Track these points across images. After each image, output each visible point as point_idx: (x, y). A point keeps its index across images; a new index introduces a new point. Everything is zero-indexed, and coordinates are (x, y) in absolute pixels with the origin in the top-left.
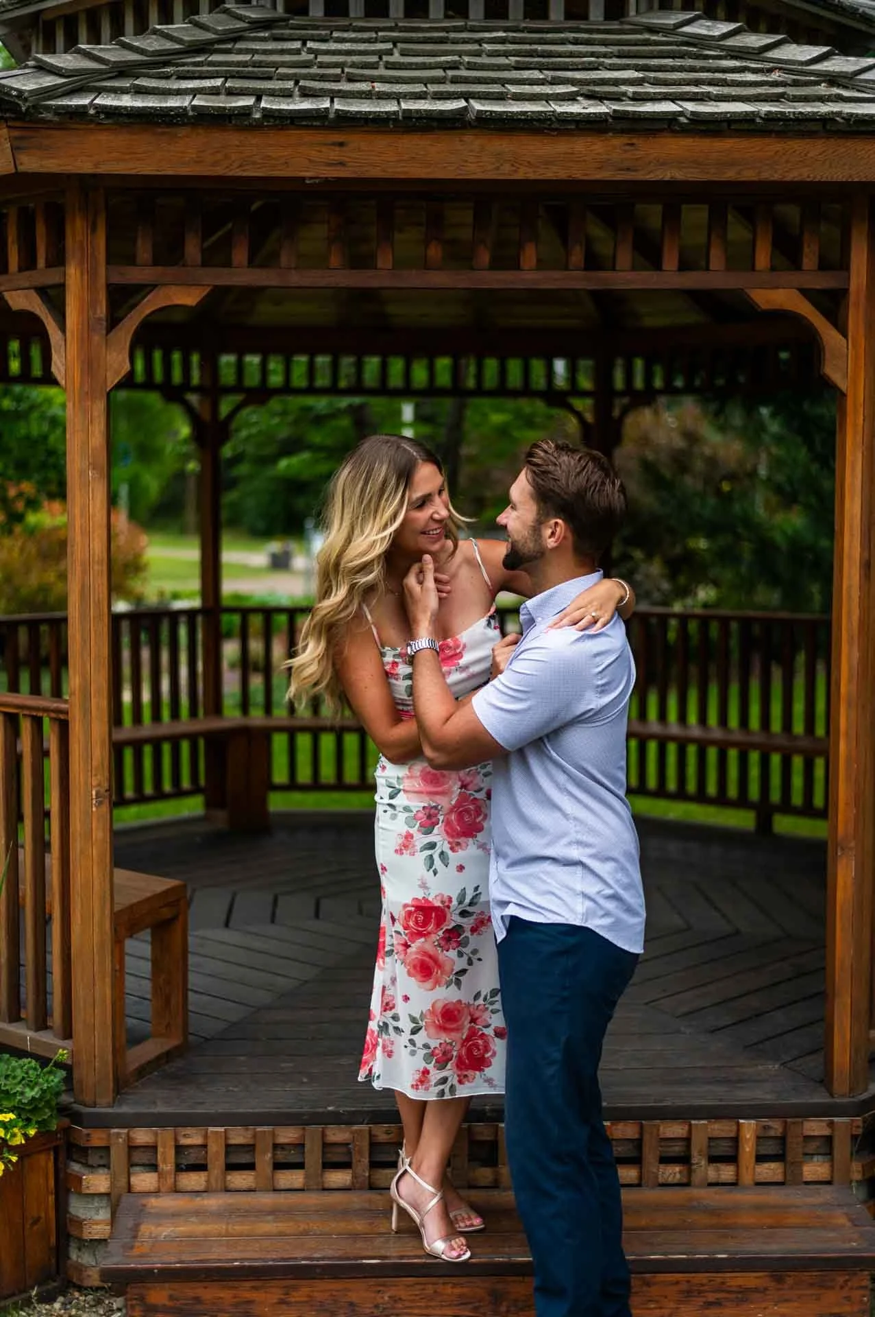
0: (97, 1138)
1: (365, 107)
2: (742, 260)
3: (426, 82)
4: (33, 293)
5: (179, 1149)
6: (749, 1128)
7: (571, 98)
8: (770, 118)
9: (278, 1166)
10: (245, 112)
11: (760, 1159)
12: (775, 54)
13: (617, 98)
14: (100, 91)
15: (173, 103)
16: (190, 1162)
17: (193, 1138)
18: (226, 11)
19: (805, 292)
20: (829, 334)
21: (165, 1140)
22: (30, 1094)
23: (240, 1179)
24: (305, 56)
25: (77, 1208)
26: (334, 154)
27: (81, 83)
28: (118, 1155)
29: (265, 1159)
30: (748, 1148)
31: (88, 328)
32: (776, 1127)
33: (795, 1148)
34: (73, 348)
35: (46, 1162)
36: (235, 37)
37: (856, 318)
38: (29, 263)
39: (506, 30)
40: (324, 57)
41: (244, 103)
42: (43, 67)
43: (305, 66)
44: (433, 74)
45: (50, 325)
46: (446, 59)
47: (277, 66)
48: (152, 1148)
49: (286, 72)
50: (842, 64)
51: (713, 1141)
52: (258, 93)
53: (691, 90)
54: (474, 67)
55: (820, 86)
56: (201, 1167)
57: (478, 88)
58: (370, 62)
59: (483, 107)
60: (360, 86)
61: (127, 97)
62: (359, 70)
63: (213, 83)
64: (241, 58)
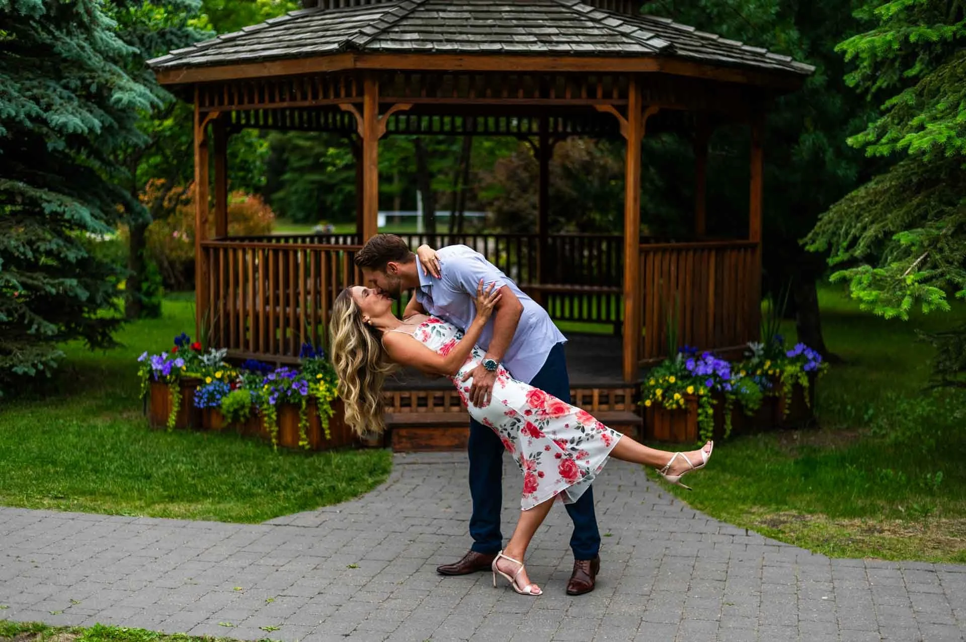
1: (468, 47)
2: (592, 94)
3: (486, 34)
4: (350, 105)
5: (402, 399)
6: (596, 392)
7: (535, 42)
8: (600, 52)
9: (436, 405)
10: (431, 49)
11: (600, 403)
12: (605, 22)
13: (551, 42)
14: (380, 40)
15: (407, 46)
16: (406, 403)
17: (406, 394)
19: (613, 106)
20: (622, 120)
21: (397, 396)
23: (423, 409)
24: (442, 22)
27: (375, 38)
29: (431, 402)
30: (596, 399)
31: (373, 117)
32: (605, 392)
33: (612, 399)
34: (366, 124)
36: (413, 11)
37: (631, 113)
38: (348, 94)
39: (509, 5)
40: (447, 20)
41: (429, 46)
42: (362, 33)
43: (442, 26)
44: (487, 30)
45: (358, 116)
46: (490, 22)
47: (432, 26)
48: (393, 398)
49: (436, 29)
50: (627, 29)
51: (584, 397)
52: (432, 41)
53: (575, 39)
54: (500, 26)
55: (619, 37)
56: (409, 405)
57: (504, 38)
58: (465, 23)
59: (507, 47)
60: (464, 37)
61: (389, 42)
62: (462, 28)
63: (416, 36)
64: (419, 22)
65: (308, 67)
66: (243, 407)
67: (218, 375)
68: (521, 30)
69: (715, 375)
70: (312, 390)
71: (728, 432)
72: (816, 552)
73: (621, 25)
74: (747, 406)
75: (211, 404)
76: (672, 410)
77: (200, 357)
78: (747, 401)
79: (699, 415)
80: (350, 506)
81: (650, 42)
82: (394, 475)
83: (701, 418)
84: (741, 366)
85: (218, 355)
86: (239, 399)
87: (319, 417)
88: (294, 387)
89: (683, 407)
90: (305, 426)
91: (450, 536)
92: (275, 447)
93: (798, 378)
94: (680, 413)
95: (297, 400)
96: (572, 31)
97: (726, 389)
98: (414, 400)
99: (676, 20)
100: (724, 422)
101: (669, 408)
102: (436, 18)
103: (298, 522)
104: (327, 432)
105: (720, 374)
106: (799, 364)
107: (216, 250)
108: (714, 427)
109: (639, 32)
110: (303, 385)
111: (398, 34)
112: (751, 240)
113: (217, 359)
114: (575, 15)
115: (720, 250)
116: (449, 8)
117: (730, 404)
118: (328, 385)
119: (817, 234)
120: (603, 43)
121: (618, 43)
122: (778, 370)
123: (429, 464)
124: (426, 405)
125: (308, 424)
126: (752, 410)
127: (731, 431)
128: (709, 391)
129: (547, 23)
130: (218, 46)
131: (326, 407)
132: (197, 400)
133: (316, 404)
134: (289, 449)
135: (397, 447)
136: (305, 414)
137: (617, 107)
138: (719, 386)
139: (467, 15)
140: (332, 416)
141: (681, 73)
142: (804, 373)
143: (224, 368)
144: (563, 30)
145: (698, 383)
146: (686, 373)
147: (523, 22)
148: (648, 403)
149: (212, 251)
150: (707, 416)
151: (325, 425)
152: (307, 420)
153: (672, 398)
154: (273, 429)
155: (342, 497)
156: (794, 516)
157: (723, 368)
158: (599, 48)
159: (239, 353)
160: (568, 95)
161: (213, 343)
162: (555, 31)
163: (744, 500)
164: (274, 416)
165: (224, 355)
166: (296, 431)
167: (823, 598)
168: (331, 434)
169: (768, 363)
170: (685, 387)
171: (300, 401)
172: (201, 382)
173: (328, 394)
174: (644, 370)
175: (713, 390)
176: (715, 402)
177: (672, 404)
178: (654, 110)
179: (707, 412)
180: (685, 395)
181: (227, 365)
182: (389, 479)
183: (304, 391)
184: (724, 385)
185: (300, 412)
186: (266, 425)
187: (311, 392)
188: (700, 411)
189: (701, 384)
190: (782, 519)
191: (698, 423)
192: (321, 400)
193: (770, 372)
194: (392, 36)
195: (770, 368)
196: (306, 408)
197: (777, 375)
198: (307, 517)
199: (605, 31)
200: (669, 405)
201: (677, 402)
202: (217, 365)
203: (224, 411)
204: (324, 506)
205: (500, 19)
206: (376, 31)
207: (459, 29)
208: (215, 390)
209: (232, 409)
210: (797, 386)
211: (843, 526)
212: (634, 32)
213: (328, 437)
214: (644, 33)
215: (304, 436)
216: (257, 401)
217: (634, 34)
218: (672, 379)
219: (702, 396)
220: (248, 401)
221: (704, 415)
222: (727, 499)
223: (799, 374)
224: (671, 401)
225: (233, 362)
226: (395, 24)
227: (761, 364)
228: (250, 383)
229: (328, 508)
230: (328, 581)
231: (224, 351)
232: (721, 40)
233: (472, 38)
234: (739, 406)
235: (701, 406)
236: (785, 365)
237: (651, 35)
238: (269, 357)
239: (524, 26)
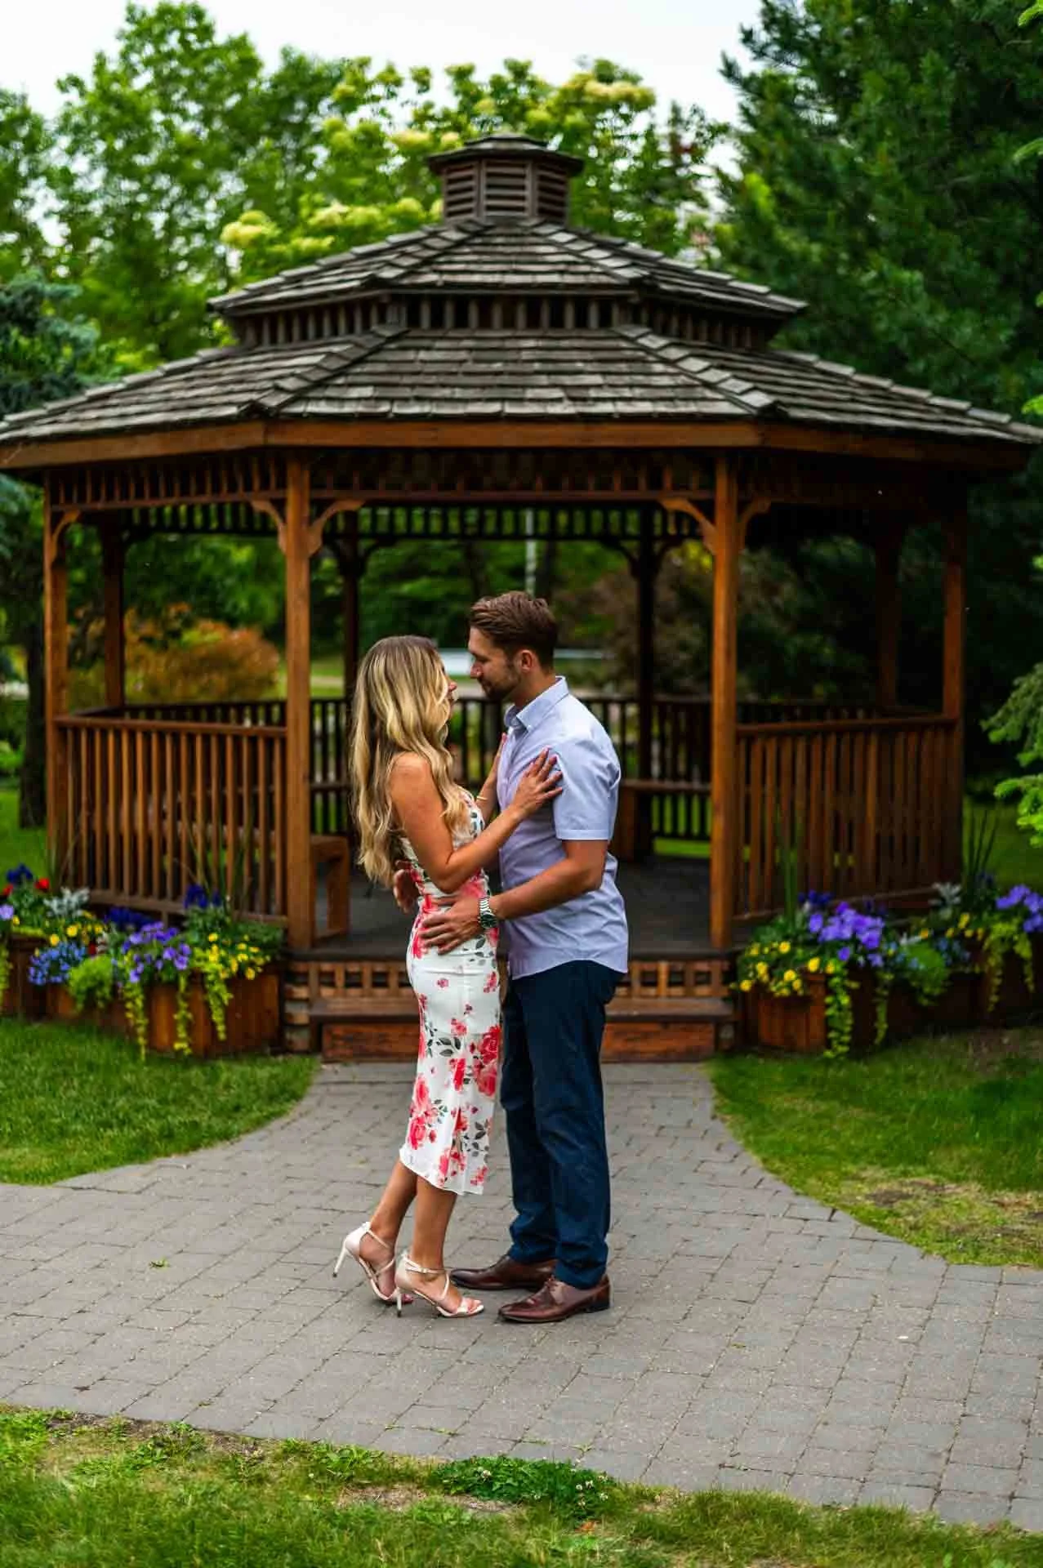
0: (301, 967)
1: (447, 410)
2: (655, 483)
3: (483, 387)
4: (266, 503)
5: (347, 975)
6: (663, 967)
7: (559, 400)
10: (385, 414)
11: (671, 984)
12: (683, 364)
13: (584, 400)
14: (308, 400)
15: (348, 409)
16: (353, 981)
17: (354, 968)
18: (372, 333)
19: (691, 501)
20: (705, 523)
21: (339, 970)
22: (265, 939)
23: (380, 992)
24: (418, 367)
25: (290, 1008)
26: (433, 434)
27: (299, 396)
28: (313, 978)
30: (663, 978)
31: (299, 522)
32: (680, 966)
33: (690, 978)
34: (291, 534)
35: (273, 981)
38: (265, 485)
39: (537, 338)
40: (429, 365)
41: (384, 408)
42: (279, 389)
43: (417, 373)
44: (488, 380)
45: (277, 520)
46: (497, 366)
47: (402, 374)
48: (332, 974)
49: (407, 380)
50: (713, 376)
51: (644, 974)
52: (392, 400)
53: (627, 393)
54: (512, 373)
55: (699, 389)
56: (359, 985)
57: (510, 393)
58: (454, 369)
59: (510, 409)
60: (446, 392)
61: (323, 403)
62: (447, 377)
63: (368, 392)
64: (381, 368)
65: (196, 443)
66: (101, 984)
67: (72, 931)
68: (544, 380)
69: (854, 941)
70: (199, 960)
71: (881, 1034)
72: (929, 1252)
73: (706, 369)
74: (921, 990)
75: (53, 979)
76: (782, 999)
77: (46, 902)
78: (921, 980)
79: (828, 1006)
80: (213, 1157)
81: (745, 398)
82: (307, 1102)
83: (830, 1012)
84: (923, 921)
85: (75, 899)
86: (94, 971)
87: (207, 1004)
88: (166, 955)
89: (801, 993)
90: (184, 1018)
91: (343, 1212)
92: (143, 1051)
93: (1013, 943)
94: (795, 1003)
95: (172, 977)
96: (627, 379)
97: (874, 964)
98: (367, 979)
99: (823, 358)
100: (875, 1017)
101: (778, 994)
102: (411, 362)
103: (111, 1186)
104: (221, 1028)
105: (863, 937)
106: (1016, 921)
107: (76, 730)
108: (852, 1026)
109: (733, 381)
110: (182, 953)
111: (344, 389)
112: (946, 715)
113: (73, 905)
114: (641, 354)
115: (887, 734)
116: (438, 344)
117: (885, 987)
118: (223, 953)
119: (1008, 712)
120: (671, 399)
121: (695, 400)
122: (980, 931)
123: (371, 1083)
124: (385, 985)
125: (190, 1016)
126: (928, 996)
127: (888, 1031)
128: (845, 967)
129: (589, 367)
130: (80, 407)
131: (216, 988)
132: (32, 971)
133: (203, 984)
134: (160, 1054)
135: (330, 1054)
136: (186, 999)
137: (697, 504)
138: (861, 959)
139: (463, 355)
140: (226, 1002)
141: (799, 447)
142: (1024, 935)
143: (83, 920)
144: (612, 379)
145: (828, 953)
146: (811, 937)
147: (550, 367)
148: (746, 985)
149: (70, 734)
150: (840, 1009)
151: (217, 1016)
152: (189, 1009)
153: (781, 978)
154: (140, 1021)
155: (201, 1140)
156: (927, 1186)
157: (872, 928)
158: (662, 408)
159: (108, 896)
160: (617, 483)
161: (70, 880)
162: (598, 379)
163: (855, 1157)
164: (139, 1002)
165: (85, 899)
166: (173, 1025)
167: (901, 1337)
168: (227, 1032)
169: (965, 919)
170: (806, 960)
171: (177, 979)
172: (43, 943)
173: (220, 967)
174: (743, 930)
175: (852, 967)
176: (854, 985)
177: (779, 989)
178: (761, 505)
179: (839, 1003)
180: (804, 974)
181: (88, 915)
182: (295, 1110)
183: (182, 962)
184: (870, 957)
185: (179, 997)
186: (130, 1015)
187: (197, 964)
188: (829, 1000)
189: (833, 955)
190: (905, 1190)
191: (827, 1019)
192: (210, 978)
193: (969, 933)
194: (330, 392)
195: (968, 926)
196: (187, 989)
197: (980, 937)
198: (131, 1175)
199: (682, 379)
200: (779, 990)
201: (790, 985)
202: (74, 915)
203: (72, 990)
204: (167, 1155)
205: (515, 361)
206: (301, 384)
207: (442, 379)
208: (61, 956)
209: (83, 988)
210: (1011, 957)
211: (1002, 1205)
212: (724, 380)
213: (222, 1036)
214: (740, 382)
215: (182, 1034)
216: (119, 975)
217: (723, 385)
218: (785, 947)
219: (831, 976)
220: (108, 974)
221: (836, 1006)
222: (832, 1154)
223: (1016, 938)
224: (781, 983)
225: (101, 910)
226: (340, 372)
227: (955, 920)
228: (117, 946)
229: (174, 1159)
230: (104, 1291)
231: (84, 893)
232: (896, 389)
233: (459, 393)
234: (904, 988)
235: (830, 991)
236: (995, 922)
237: (748, 385)
238: (152, 903)
239: (549, 373)
